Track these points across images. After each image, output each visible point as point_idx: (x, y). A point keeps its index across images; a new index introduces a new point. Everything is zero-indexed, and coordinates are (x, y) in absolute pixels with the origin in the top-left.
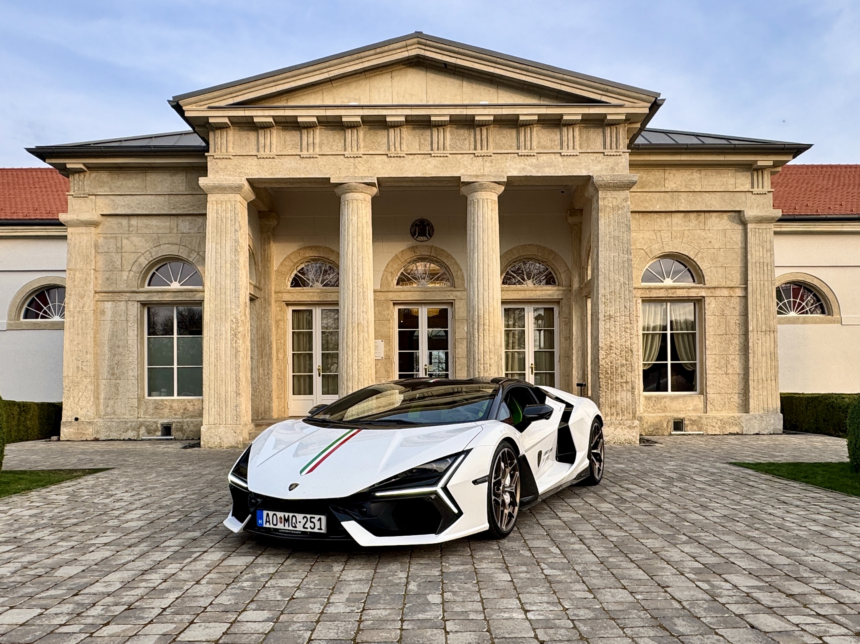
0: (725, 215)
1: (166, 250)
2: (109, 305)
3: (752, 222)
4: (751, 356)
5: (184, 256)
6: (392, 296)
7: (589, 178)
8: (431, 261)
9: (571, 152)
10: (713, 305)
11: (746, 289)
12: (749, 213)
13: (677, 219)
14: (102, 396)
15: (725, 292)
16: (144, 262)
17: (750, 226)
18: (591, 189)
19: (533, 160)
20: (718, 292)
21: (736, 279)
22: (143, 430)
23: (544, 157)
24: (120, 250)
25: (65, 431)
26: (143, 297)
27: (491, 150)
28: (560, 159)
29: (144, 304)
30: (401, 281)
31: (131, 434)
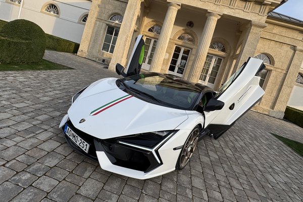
0: (290, 46)
1: (117, 11)
2: (98, 22)
3: (298, 51)
4: (281, 93)
5: (121, 14)
6: (175, 42)
7: (250, 21)
8: (190, 35)
9: (247, 11)
10: (274, 73)
11: (287, 72)
12: (299, 48)
13: (272, 43)
14: (90, 46)
15: (280, 71)
16: (110, 13)
17: (297, 52)
18: (249, 25)
19: (233, 10)
20: (277, 70)
21: (285, 67)
22: (97, 59)
23: (237, 10)
24: (105, 8)
25: (79, 53)
26: (107, 23)
27: (221, 3)
28: (243, 12)
29: (107, 25)
30: (179, 38)
31: (94, 59)
